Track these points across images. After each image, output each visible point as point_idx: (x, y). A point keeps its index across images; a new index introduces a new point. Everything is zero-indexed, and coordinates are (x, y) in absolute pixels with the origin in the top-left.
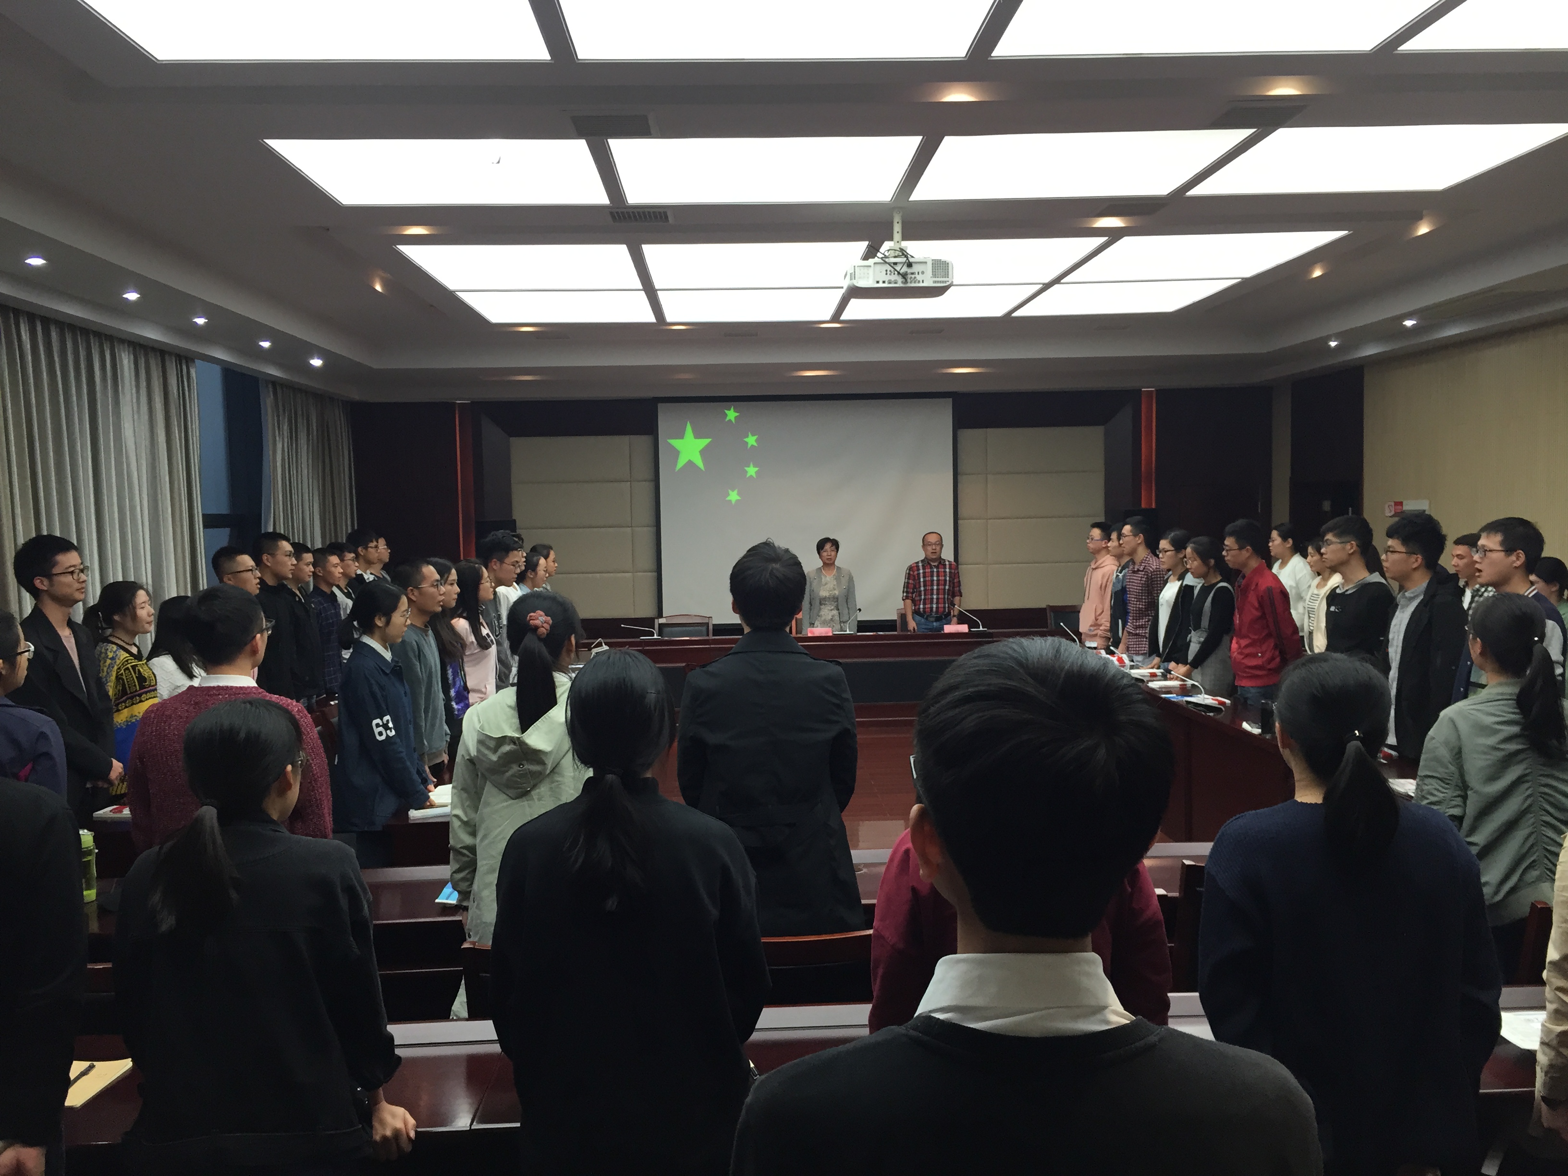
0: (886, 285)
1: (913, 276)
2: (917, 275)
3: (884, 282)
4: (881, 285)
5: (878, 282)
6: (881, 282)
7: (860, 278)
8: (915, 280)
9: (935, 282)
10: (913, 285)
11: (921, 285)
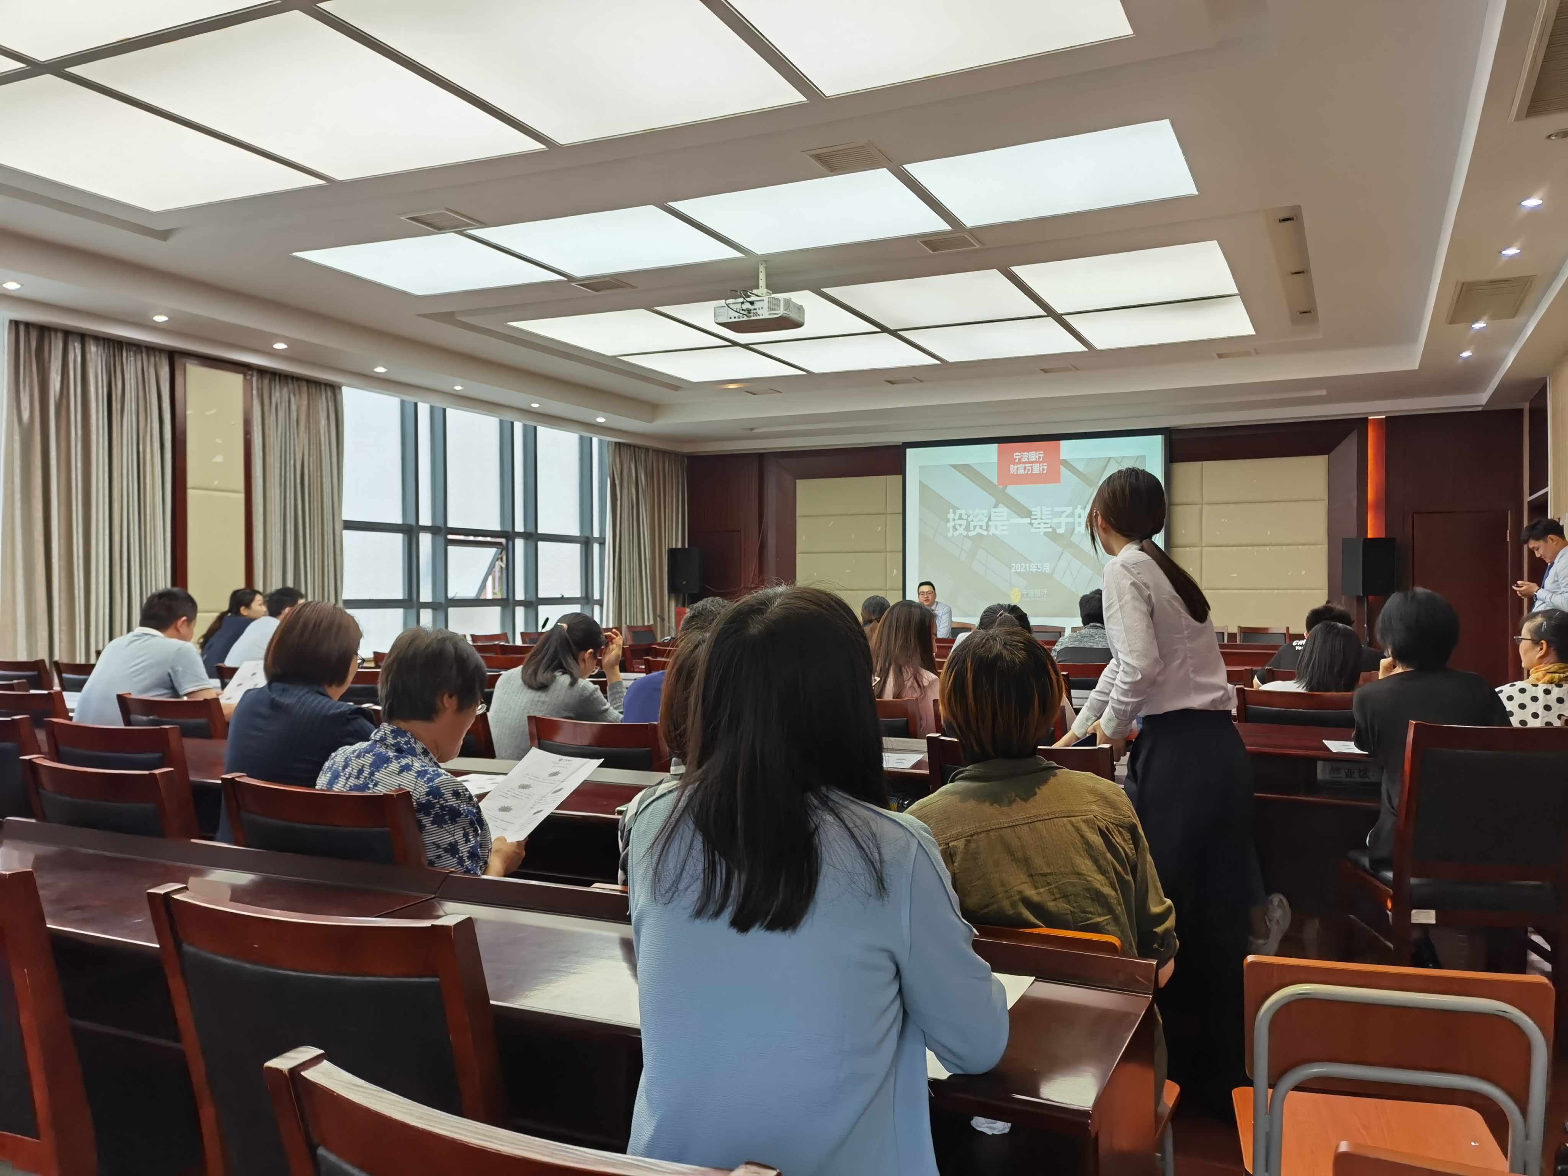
0: (737, 320)
1: (755, 311)
2: (758, 311)
3: (735, 318)
4: (733, 320)
5: (731, 318)
6: (733, 318)
7: (719, 316)
8: (756, 314)
9: (770, 314)
10: (755, 318)
11: (761, 317)
